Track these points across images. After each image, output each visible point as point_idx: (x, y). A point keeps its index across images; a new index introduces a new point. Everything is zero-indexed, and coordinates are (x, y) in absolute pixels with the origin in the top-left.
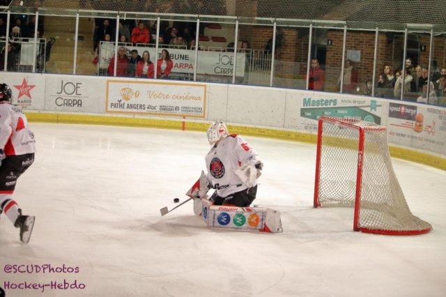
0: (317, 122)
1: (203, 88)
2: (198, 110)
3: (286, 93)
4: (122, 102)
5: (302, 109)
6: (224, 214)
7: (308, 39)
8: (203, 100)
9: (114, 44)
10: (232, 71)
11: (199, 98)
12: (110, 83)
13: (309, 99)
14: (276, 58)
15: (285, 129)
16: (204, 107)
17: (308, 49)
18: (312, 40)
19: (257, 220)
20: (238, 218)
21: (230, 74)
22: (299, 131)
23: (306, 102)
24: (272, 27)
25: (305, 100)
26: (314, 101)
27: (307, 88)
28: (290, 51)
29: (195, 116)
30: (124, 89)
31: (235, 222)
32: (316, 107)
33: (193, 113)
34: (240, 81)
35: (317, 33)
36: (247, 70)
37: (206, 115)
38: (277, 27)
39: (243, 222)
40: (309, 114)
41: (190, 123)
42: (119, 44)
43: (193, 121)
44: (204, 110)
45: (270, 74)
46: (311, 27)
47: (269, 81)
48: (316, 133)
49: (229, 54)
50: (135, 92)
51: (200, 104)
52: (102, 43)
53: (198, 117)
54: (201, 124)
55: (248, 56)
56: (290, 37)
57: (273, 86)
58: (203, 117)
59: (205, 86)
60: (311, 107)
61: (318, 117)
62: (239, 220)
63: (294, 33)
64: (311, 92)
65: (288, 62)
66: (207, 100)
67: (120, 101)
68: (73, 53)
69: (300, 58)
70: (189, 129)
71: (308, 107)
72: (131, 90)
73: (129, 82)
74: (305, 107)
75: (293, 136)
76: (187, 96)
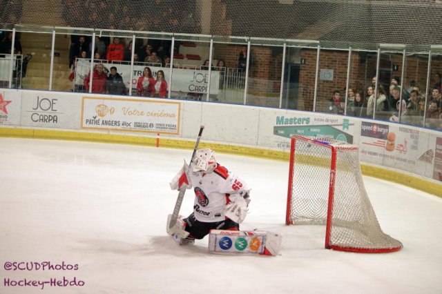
0: (289, 141)
1: (178, 105)
2: (172, 127)
3: (260, 111)
4: (97, 119)
5: (275, 127)
6: (226, 238)
7: (282, 58)
8: (177, 117)
9: (90, 61)
10: (206, 88)
11: (174, 116)
12: (85, 100)
13: (283, 117)
14: (249, 76)
15: (258, 147)
16: (179, 124)
17: (281, 68)
18: (286, 58)
19: (258, 244)
20: (240, 243)
21: (204, 92)
22: (272, 149)
23: (279, 120)
25: (278, 118)
26: (287, 119)
27: (280, 106)
28: (264, 68)
29: (169, 133)
30: (99, 106)
31: (237, 246)
32: (289, 125)
33: (167, 130)
34: (214, 99)
35: (291, 51)
37: (180, 131)
38: (251, 46)
39: (245, 246)
40: (282, 132)
41: (164, 140)
42: (94, 61)
43: (168, 138)
44: (179, 127)
45: (243, 92)
46: (285, 46)
47: (243, 100)
48: (288, 151)
49: (204, 72)
50: (109, 109)
51: (176, 123)
52: (78, 60)
53: (172, 133)
54: (175, 141)
55: (222, 74)
56: (264, 56)
57: (246, 104)
58: (178, 134)
59: (179, 103)
60: (284, 125)
61: (291, 135)
62: (241, 244)
63: (268, 52)
64: (284, 111)
65: (262, 80)
66: (181, 117)
67: (95, 118)
68: (49, 70)
69: (273, 75)
70: (163, 146)
71: (281, 125)
72: (106, 106)
73: (104, 99)
74: (279, 125)
75: (266, 154)
76: (162, 113)
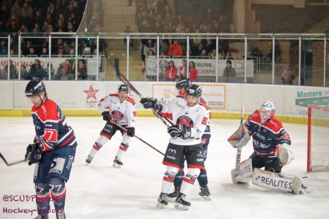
0: (307, 109)
1: (223, 87)
2: (220, 103)
3: (285, 88)
4: (164, 100)
5: (296, 100)
7: (298, 48)
8: (223, 96)
9: (156, 57)
10: (244, 73)
11: (221, 95)
12: (155, 87)
13: (302, 92)
14: (276, 62)
15: (285, 115)
16: (225, 101)
17: (298, 55)
18: (302, 48)
21: (243, 76)
22: (295, 116)
23: (299, 94)
24: (272, 40)
25: (298, 93)
26: (305, 93)
27: (299, 84)
28: (286, 56)
29: (218, 108)
30: (165, 90)
32: (306, 98)
33: (217, 106)
34: (250, 81)
35: (305, 43)
36: (255, 72)
37: (226, 106)
38: (276, 40)
40: (302, 103)
41: (214, 113)
42: (160, 57)
43: (217, 112)
44: (225, 104)
45: (272, 74)
46: (300, 39)
47: (272, 80)
48: (307, 117)
49: (241, 61)
50: (173, 92)
51: (221, 99)
52: (147, 57)
53: (220, 108)
54: (223, 114)
55: (255, 62)
56: (285, 47)
57: (275, 84)
58: (225, 108)
59: (225, 86)
60: (303, 98)
61: (308, 105)
63: (288, 44)
64: (303, 87)
65: (285, 65)
66: (226, 96)
67: (162, 99)
68: (126, 65)
69: (293, 62)
70: (214, 118)
71: (301, 98)
72: (170, 91)
73: (168, 85)
74: (299, 98)
75: (291, 120)
76: (211, 94)
